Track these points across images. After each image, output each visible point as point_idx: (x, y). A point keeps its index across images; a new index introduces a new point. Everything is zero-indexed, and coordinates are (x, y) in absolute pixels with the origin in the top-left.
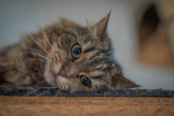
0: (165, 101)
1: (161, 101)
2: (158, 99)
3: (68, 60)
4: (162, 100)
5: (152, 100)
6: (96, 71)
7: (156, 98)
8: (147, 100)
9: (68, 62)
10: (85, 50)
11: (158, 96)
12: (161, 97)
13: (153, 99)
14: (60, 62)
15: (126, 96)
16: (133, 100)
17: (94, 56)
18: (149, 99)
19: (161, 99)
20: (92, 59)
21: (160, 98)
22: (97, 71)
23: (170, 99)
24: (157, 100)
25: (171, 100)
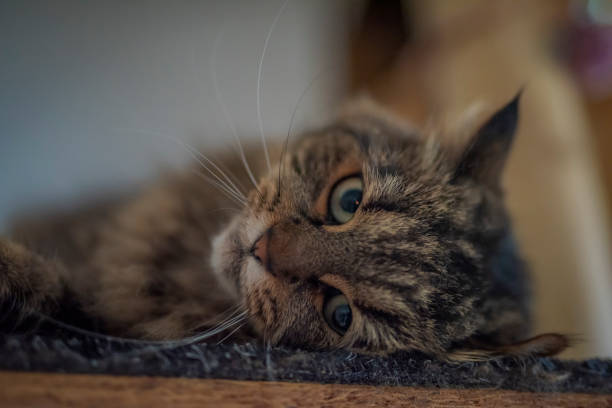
0: (355, 398)
1: (338, 398)
2: (330, 390)
3: (303, 213)
4: (344, 396)
5: (304, 393)
6: (384, 289)
7: (322, 387)
8: (285, 396)
9: (297, 222)
10: (371, 198)
11: (331, 380)
12: (343, 382)
13: (309, 391)
14: (271, 210)
15: (202, 375)
16: (229, 392)
17: (397, 238)
18: (295, 391)
19: (339, 392)
20: (388, 245)
21: (337, 386)
22: (389, 291)
23: (373, 393)
24: (322, 395)
25: (379, 396)
